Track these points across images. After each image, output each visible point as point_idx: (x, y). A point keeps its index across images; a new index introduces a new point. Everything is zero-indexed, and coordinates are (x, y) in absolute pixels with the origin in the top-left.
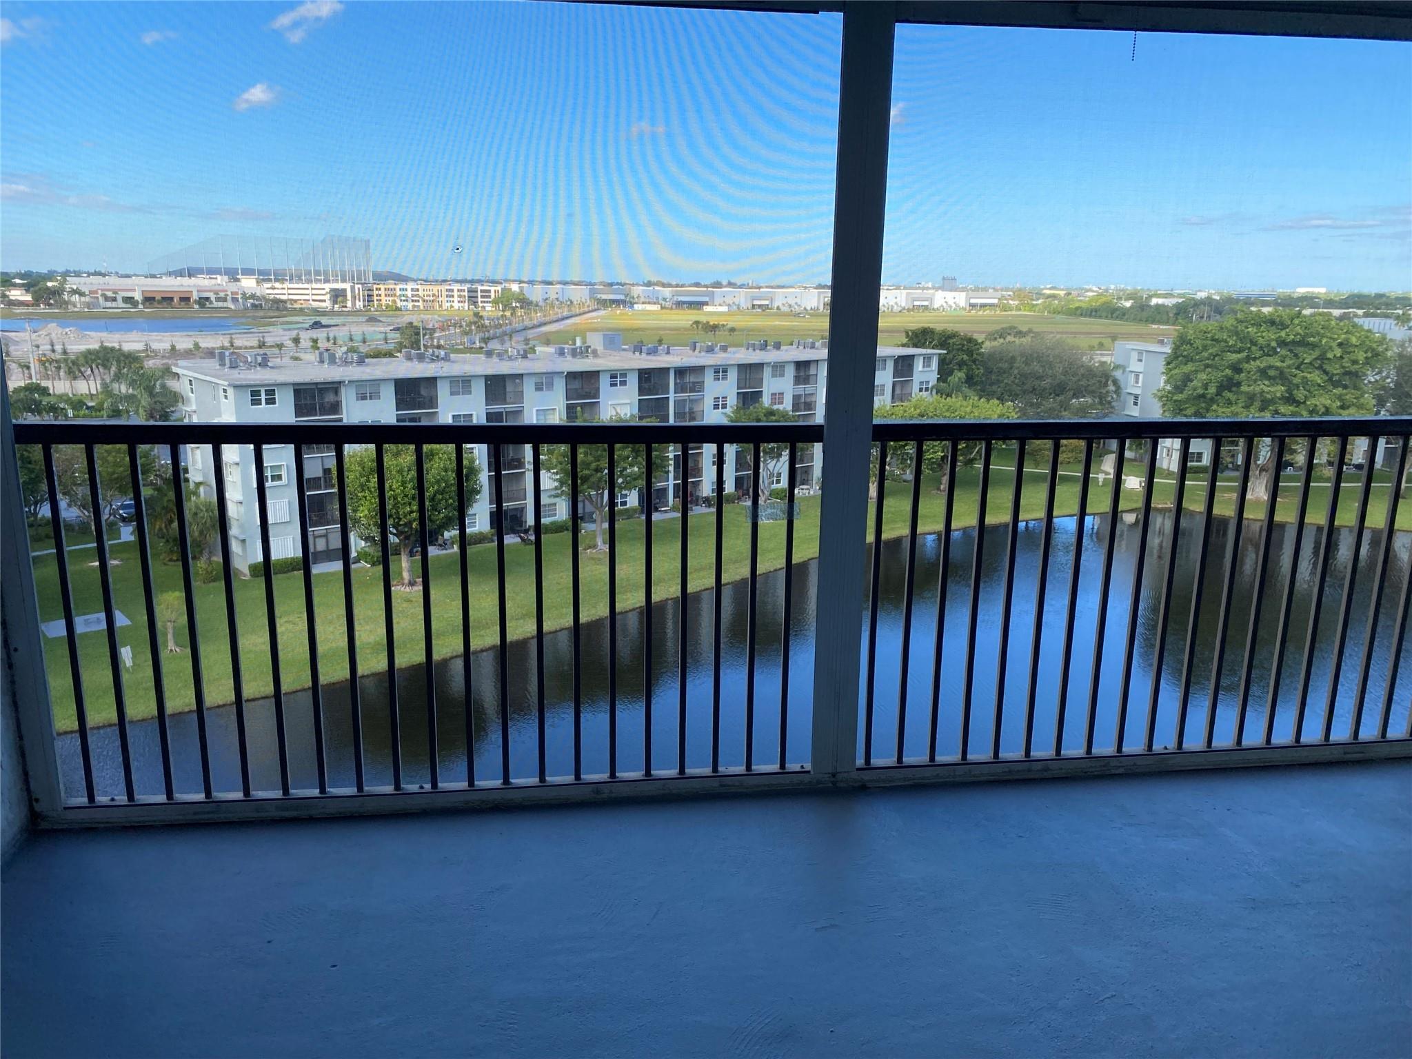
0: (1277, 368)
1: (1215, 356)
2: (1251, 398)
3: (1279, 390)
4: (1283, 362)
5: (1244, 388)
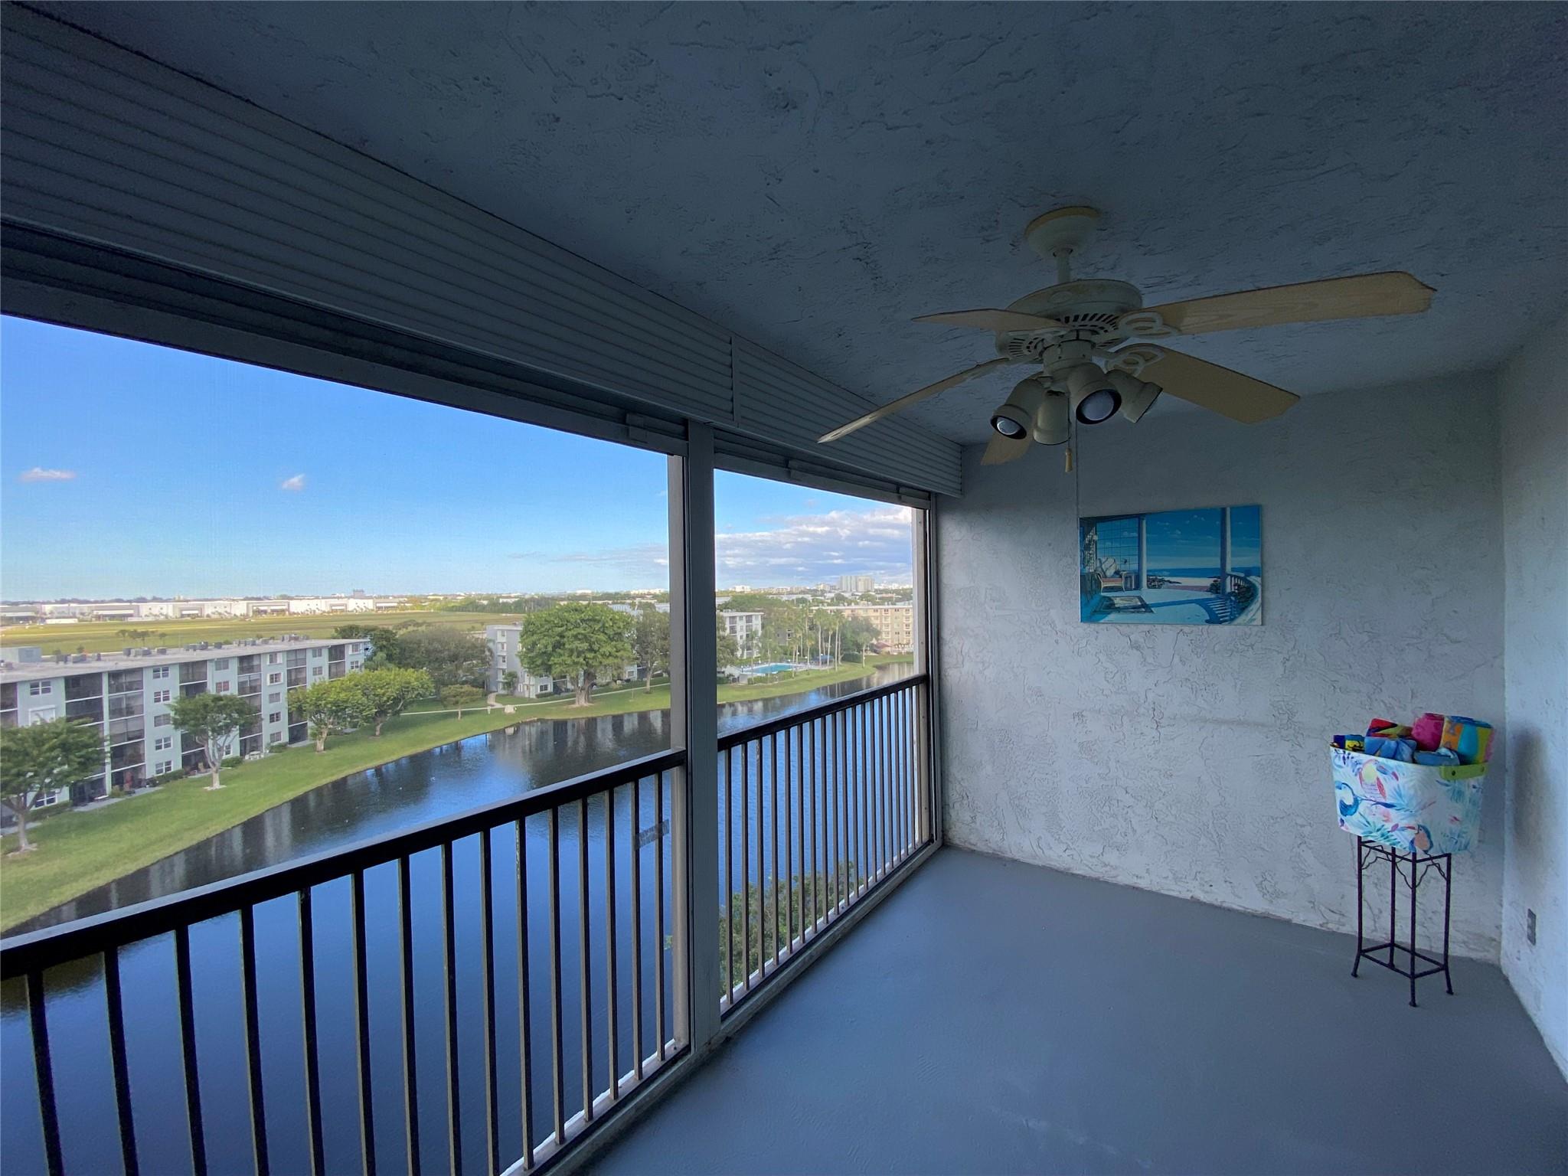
0: (582, 634)
1: (549, 629)
2: (572, 651)
3: (585, 645)
4: (585, 630)
5: (567, 646)
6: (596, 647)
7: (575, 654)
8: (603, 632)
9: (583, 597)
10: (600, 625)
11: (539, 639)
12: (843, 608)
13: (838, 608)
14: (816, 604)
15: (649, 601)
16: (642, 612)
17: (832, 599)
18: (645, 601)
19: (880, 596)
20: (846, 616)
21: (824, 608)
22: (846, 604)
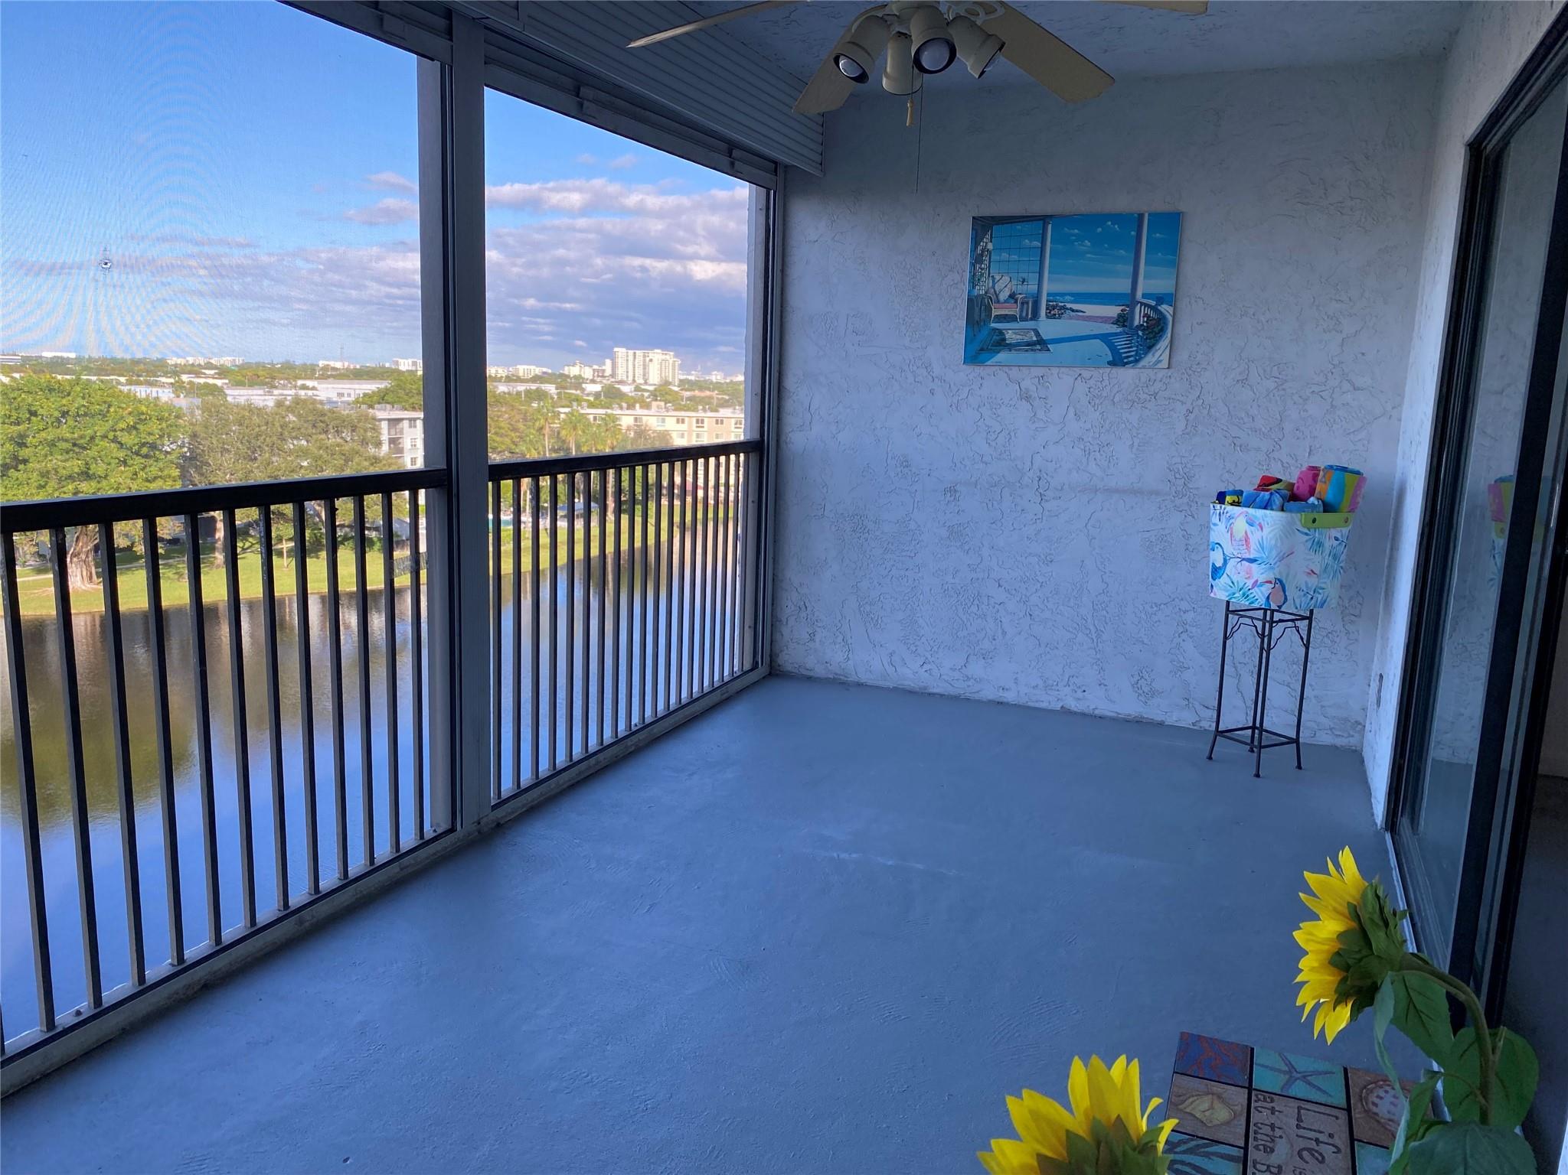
10: (107, 424)
12: (619, 412)
13: (609, 411)
14: (564, 402)
15: (211, 381)
16: (198, 401)
17: (597, 395)
18: (202, 381)
19: (688, 394)
20: (624, 427)
21: (582, 412)
22: (624, 405)
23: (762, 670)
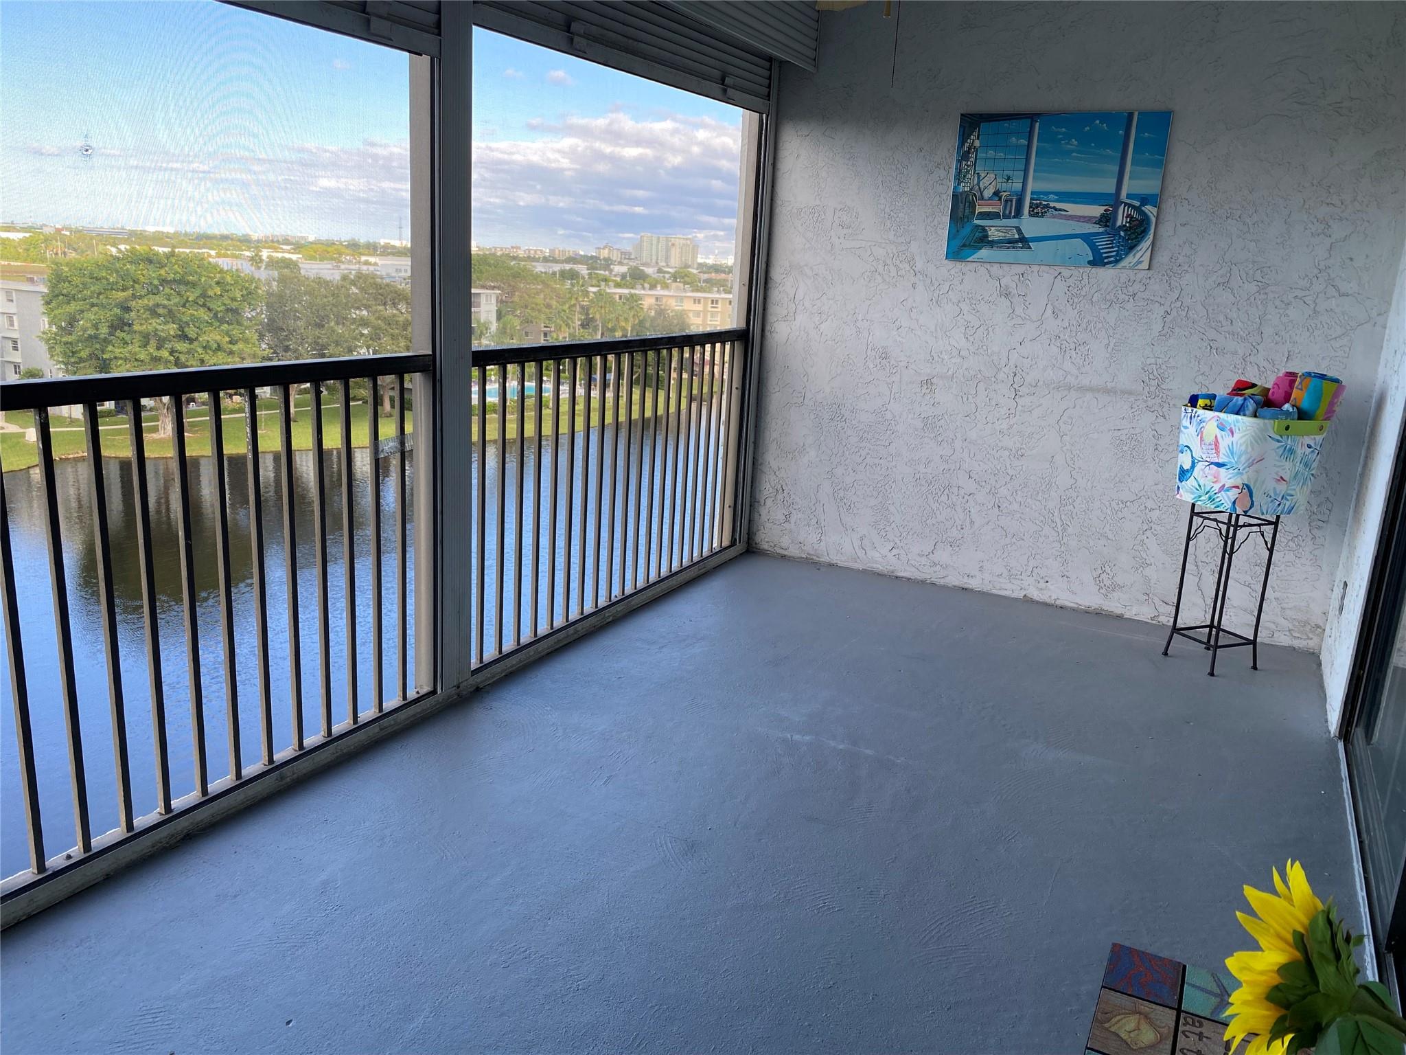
6: (191, 332)
7: (153, 343)
8: (204, 305)
9: (160, 238)
10: (198, 292)
11: (82, 311)
12: (643, 292)
13: (633, 291)
14: (594, 282)
15: (287, 256)
16: (276, 274)
17: (623, 276)
18: (280, 255)
19: (706, 276)
20: (645, 307)
21: (608, 291)
22: (647, 285)
23: (740, 548)
